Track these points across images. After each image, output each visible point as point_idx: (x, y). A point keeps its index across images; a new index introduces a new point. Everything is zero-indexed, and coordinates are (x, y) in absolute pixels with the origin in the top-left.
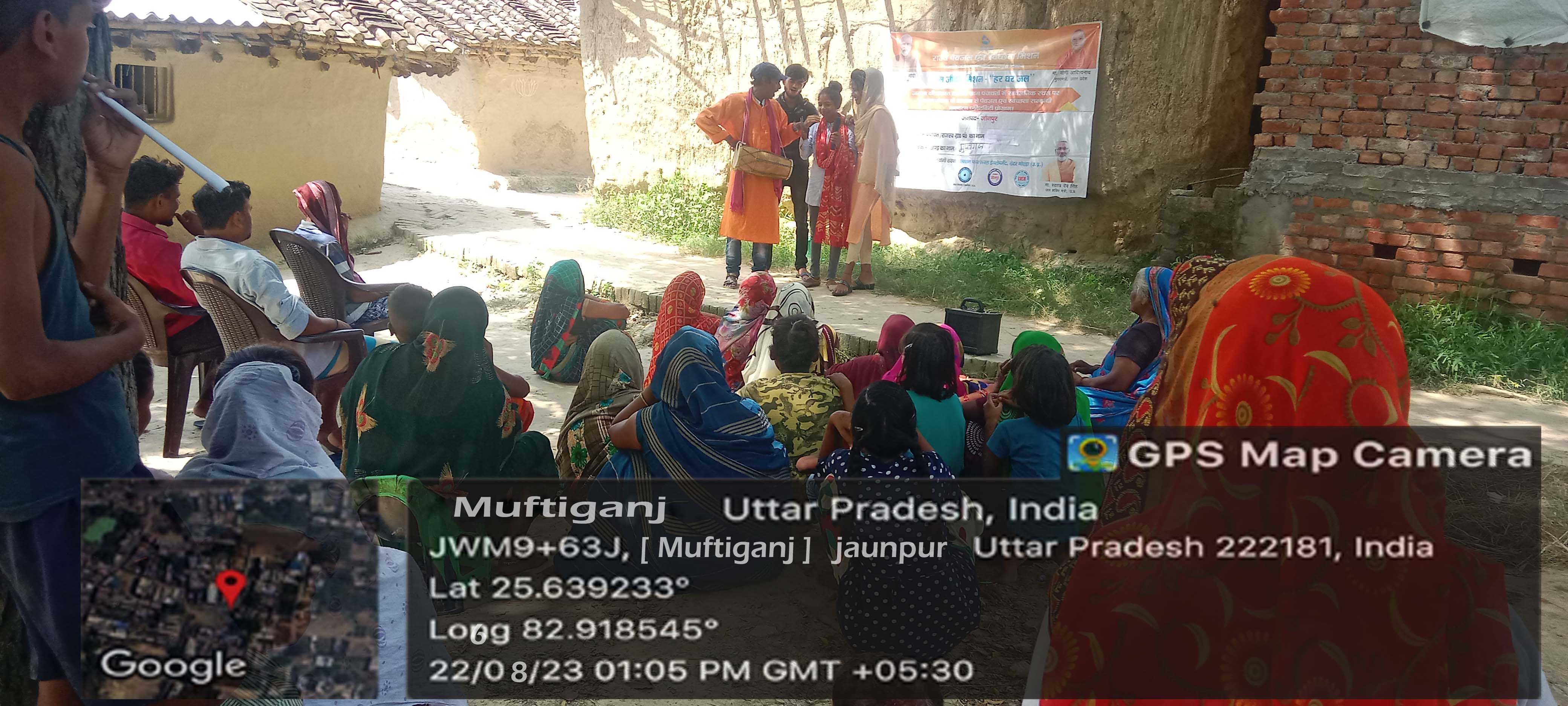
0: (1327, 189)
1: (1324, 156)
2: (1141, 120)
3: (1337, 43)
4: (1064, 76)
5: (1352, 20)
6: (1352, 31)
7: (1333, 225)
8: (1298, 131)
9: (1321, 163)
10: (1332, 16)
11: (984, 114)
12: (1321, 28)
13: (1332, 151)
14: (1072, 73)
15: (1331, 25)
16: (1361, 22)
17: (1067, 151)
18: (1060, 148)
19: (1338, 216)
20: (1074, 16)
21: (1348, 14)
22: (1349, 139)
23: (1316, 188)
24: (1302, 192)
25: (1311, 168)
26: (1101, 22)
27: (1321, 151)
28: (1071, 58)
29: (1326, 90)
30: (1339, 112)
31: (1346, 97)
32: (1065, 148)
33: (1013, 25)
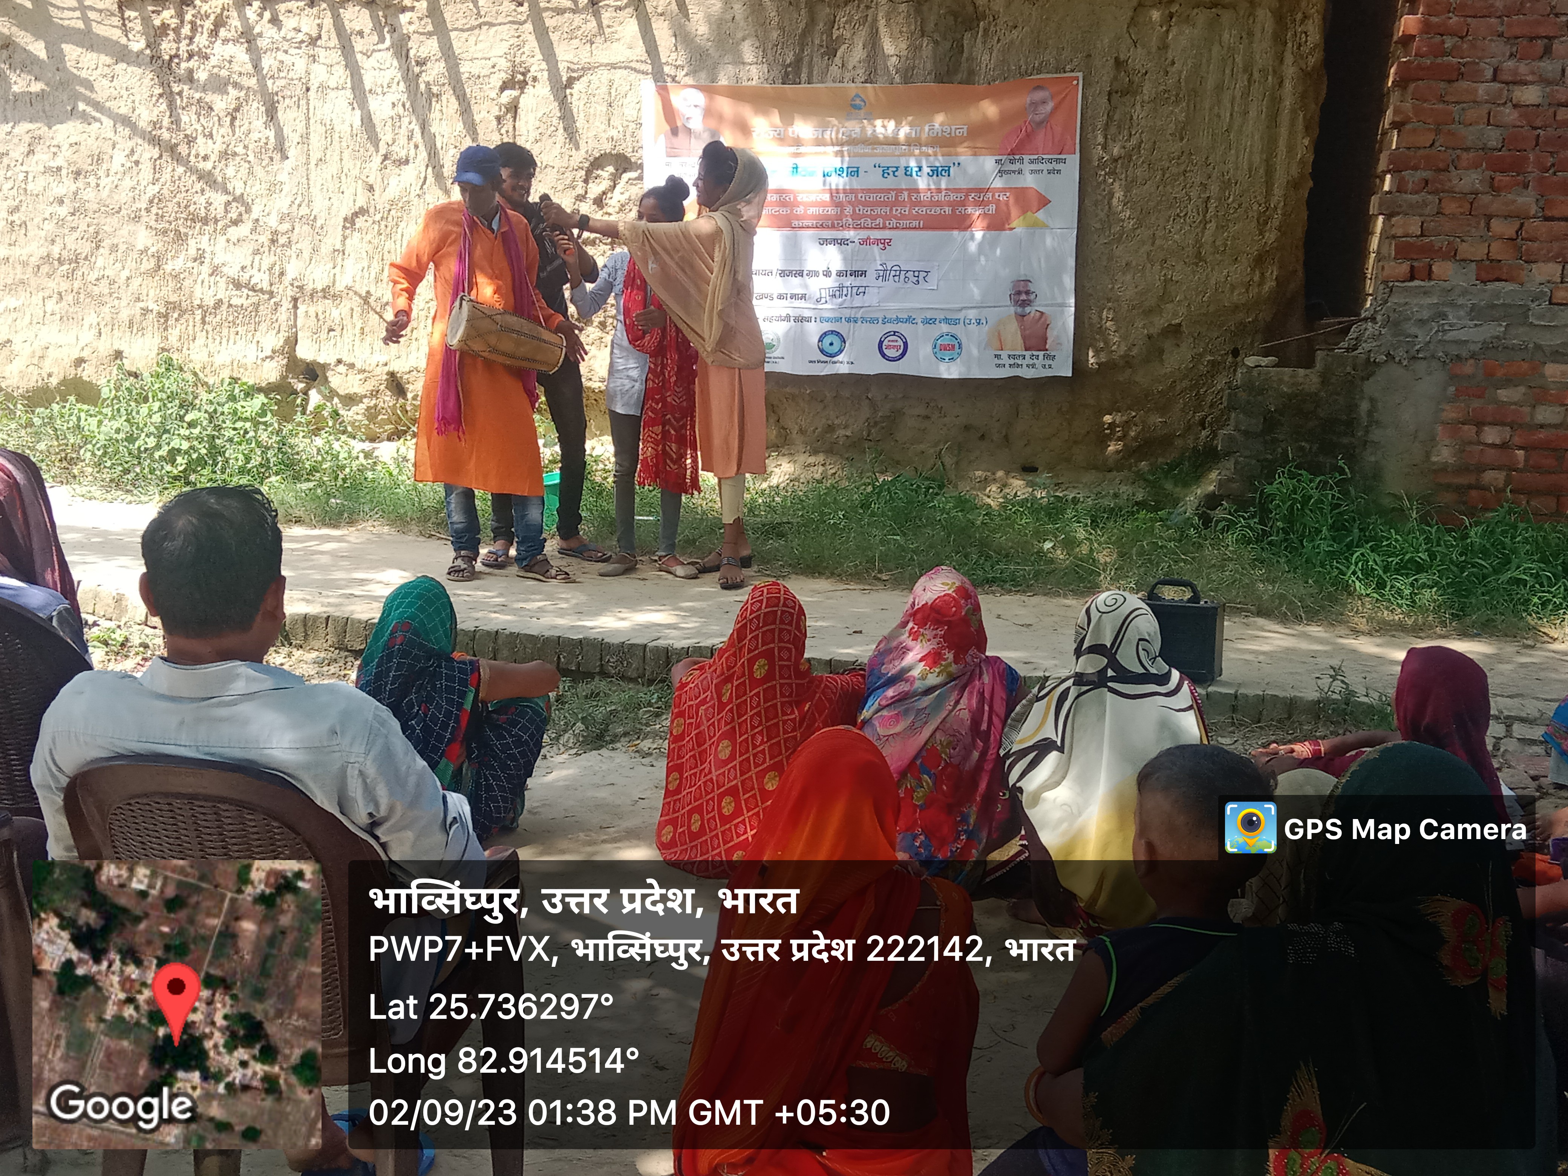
0: (1507, 348)
1: (1497, 294)
2: (1158, 242)
3: (1510, 115)
4: (1016, 167)
5: (1530, 78)
6: (1530, 95)
7: (1515, 404)
8: (1452, 255)
9: (1494, 306)
10: (1496, 71)
11: (864, 234)
12: (1482, 90)
13: (1509, 287)
14: (1032, 162)
15: (1497, 85)
16: (1544, 81)
17: (1032, 297)
18: (1019, 293)
19: (1522, 389)
20: (1026, 63)
21: (1523, 68)
22: (1534, 266)
23: (1488, 347)
24: (1464, 354)
25: (1477, 313)
26: (1080, 75)
27: (1491, 286)
28: (1028, 135)
29: (1494, 188)
30: (1517, 226)
31: (1527, 200)
32: (1028, 293)
33: (908, 75)
